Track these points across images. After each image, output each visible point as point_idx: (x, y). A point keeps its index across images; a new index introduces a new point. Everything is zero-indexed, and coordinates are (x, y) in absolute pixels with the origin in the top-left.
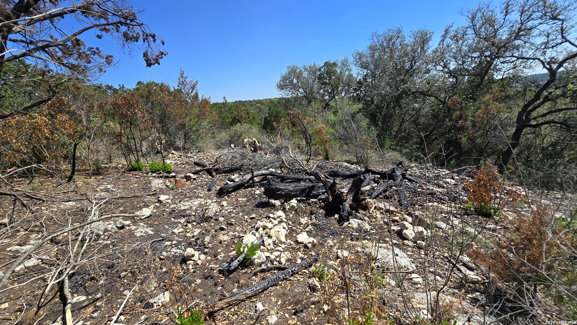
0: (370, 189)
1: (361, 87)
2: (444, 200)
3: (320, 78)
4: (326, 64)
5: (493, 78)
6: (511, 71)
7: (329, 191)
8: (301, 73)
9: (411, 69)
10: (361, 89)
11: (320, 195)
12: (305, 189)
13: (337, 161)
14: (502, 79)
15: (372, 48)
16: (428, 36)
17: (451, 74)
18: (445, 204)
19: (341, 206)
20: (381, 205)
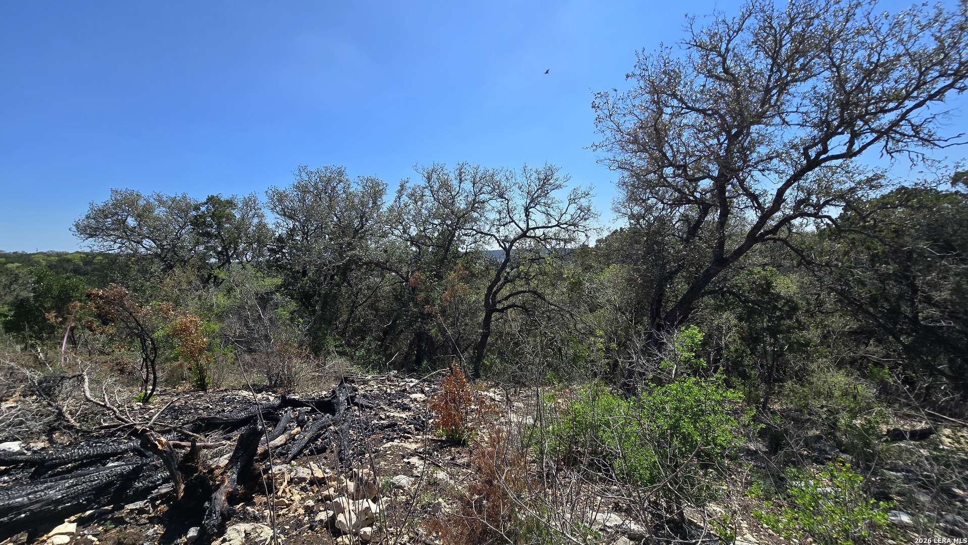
0: (287, 440)
1: (283, 247)
2: (409, 433)
3: (197, 223)
4: (211, 200)
5: (458, 251)
6: (473, 245)
7: (179, 474)
8: (148, 209)
9: (362, 228)
10: (284, 251)
11: (156, 487)
12: (110, 484)
13: (226, 390)
14: (466, 253)
15: (303, 189)
16: (381, 188)
17: (413, 241)
18: (410, 438)
19: (207, 504)
20: (303, 472)
